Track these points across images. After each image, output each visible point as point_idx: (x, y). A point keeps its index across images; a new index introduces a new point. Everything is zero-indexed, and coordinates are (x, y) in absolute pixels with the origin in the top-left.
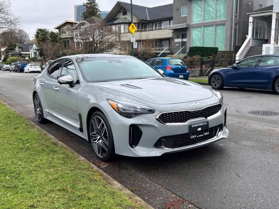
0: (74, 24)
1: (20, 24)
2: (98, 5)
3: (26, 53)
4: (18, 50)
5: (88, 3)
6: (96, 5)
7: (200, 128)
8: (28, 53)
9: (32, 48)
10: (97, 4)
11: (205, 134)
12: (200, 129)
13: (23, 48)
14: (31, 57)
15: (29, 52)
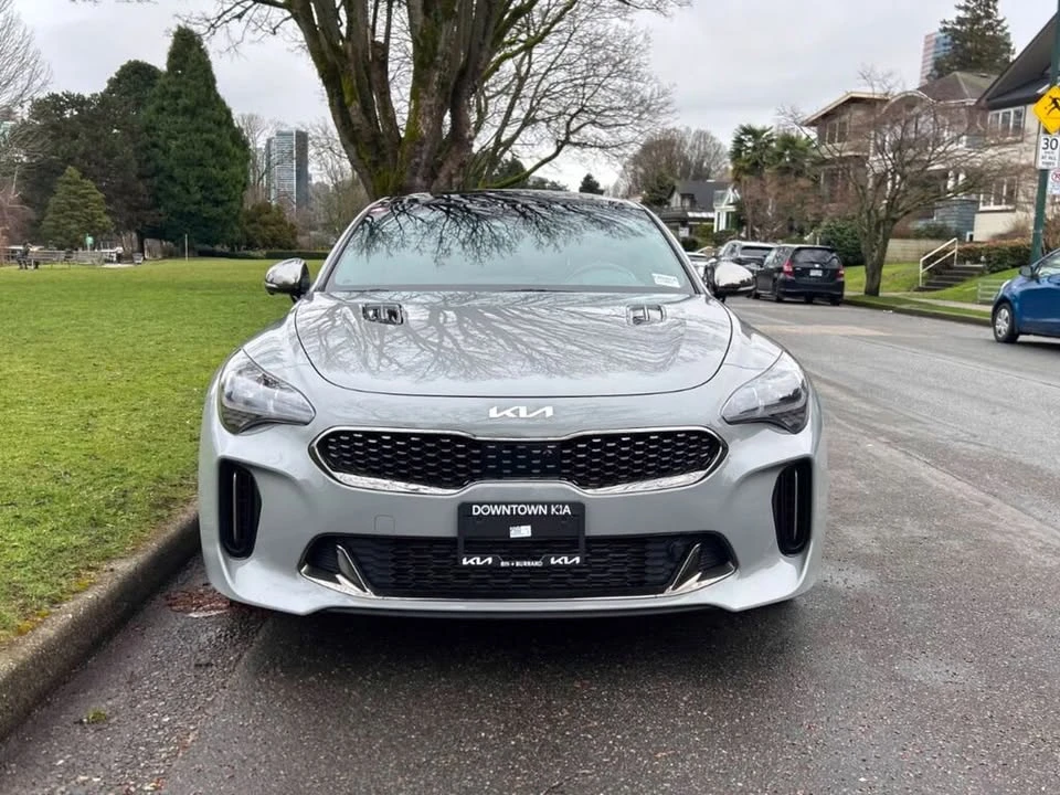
0: (878, 105)
1: (673, 112)
2: (1004, 24)
3: (704, 215)
4: (679, 205)
5: (961, 21)
6: (998, 25)
7: (529, 527)
8: (710, 215)
9: (722, 197)
10: (1002, 21)
11: (553, 561)
12: (524, 531)
13: (697, 199)
14: (715, 230)
15: (713, 210)
